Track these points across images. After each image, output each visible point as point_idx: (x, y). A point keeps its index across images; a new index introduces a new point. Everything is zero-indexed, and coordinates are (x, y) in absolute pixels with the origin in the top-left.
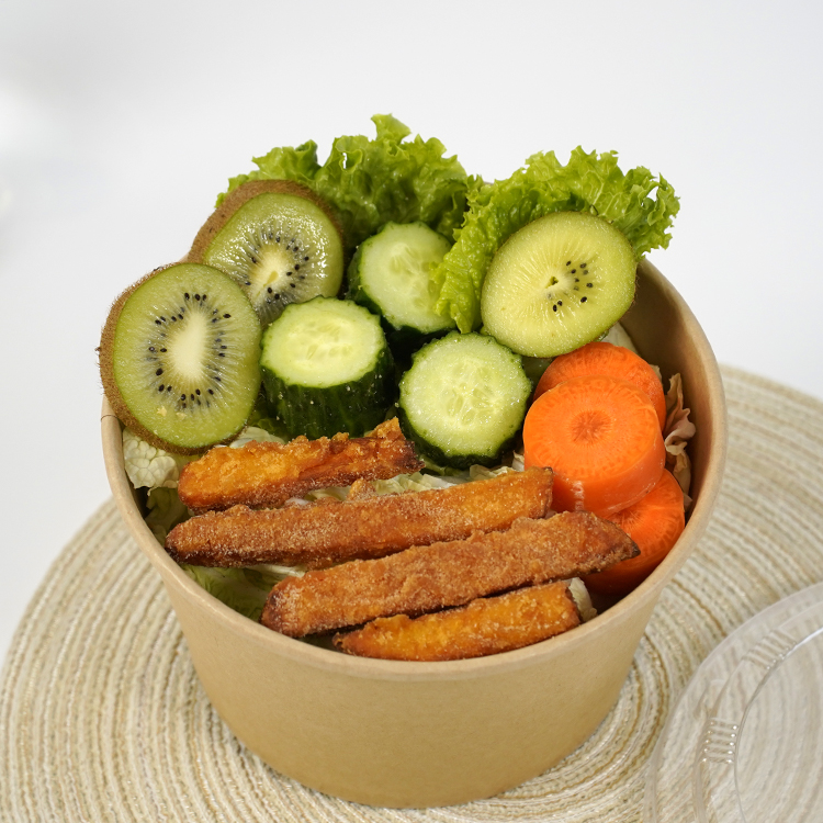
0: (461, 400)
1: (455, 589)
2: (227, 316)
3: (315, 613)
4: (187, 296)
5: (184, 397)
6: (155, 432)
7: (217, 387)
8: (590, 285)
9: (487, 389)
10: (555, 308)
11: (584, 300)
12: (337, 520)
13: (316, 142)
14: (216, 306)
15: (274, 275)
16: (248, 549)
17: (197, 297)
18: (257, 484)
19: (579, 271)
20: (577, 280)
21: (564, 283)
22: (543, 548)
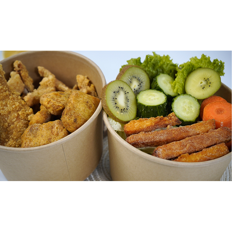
0: (186, 109)
1: (199, 146)
2: (128, 93)
3: (167, 154)
4: (119, 87)
5: (122, 110)
6: (117, 117)
7: (128, 108)
8: (210, 83)
9: (191, 106)
10: (203, 89)
11: (210, 86)
12: (167, 133)
13: (141, 57)
14: (125, 90)
15: (135, 86)
16: (147, 141)
17: (121, 88)
18: (145, 127)
19: (207, 80)
20: (207, 82)
21: (204, 83)
22: (217, 135)
